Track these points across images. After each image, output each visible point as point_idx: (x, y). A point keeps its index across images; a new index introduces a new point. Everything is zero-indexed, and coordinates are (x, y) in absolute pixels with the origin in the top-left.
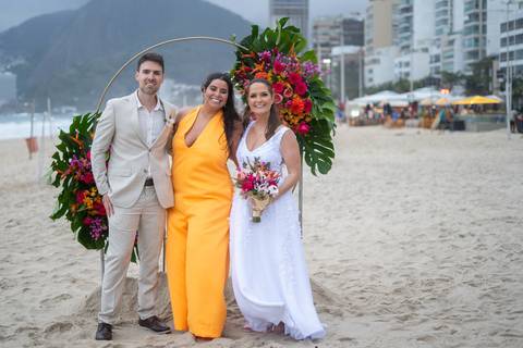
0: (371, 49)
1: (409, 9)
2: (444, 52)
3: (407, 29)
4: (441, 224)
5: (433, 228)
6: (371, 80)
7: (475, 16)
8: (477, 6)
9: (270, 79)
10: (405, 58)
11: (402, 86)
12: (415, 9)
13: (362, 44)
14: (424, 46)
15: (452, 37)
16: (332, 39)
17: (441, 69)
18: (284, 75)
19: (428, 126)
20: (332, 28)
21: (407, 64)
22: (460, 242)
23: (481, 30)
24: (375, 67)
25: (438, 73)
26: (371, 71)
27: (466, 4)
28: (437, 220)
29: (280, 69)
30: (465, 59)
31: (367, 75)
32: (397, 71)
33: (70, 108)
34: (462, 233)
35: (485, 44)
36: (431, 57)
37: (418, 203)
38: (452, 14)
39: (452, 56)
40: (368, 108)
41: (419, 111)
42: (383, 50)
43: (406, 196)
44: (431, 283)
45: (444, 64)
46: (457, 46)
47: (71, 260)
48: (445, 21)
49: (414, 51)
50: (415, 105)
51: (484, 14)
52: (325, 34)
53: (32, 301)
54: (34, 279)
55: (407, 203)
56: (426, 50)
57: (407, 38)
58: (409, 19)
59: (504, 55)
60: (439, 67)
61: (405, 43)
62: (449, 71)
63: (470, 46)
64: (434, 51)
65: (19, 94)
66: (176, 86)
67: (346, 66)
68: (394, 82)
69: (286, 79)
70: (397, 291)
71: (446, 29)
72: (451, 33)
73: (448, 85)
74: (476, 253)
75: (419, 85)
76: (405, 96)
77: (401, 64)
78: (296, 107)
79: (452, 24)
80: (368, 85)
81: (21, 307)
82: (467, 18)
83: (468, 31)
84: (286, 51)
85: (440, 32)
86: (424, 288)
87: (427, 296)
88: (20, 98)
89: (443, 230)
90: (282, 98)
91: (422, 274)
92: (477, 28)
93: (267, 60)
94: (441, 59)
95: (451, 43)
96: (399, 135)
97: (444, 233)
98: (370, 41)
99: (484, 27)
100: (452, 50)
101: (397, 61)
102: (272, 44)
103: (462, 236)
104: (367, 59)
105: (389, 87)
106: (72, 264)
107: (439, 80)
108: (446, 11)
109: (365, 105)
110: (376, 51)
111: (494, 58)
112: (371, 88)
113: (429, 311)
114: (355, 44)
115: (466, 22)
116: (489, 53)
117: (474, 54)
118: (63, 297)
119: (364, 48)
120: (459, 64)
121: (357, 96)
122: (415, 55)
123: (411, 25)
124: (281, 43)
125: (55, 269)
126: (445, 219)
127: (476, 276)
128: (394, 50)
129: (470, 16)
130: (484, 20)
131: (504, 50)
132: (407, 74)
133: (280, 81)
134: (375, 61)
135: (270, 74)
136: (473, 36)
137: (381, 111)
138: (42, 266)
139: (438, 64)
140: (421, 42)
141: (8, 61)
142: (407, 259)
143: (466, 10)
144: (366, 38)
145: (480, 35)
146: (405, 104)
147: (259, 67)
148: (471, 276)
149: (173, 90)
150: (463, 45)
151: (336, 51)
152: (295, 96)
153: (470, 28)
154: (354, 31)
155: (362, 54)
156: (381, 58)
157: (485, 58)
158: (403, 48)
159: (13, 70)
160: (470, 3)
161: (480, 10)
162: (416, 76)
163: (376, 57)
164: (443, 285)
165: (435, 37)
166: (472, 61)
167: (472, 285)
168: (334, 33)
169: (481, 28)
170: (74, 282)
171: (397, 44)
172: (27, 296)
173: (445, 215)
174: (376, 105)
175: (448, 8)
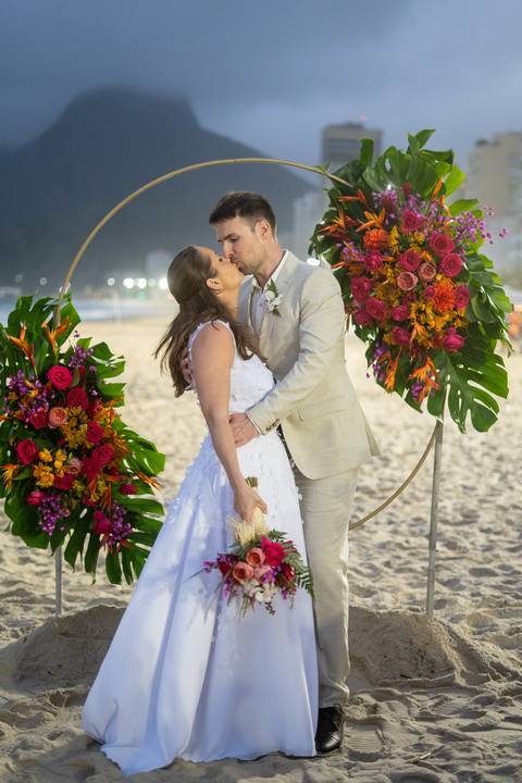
29: (412, 223)
32: (513, 256)
69: (424, 246)
78: (442, 298)
90: (415, 280)
93: (388, 205)
133: (415, 249)
135: (395, 233)
147: (373, 219)
152: (439, 278)
171: (514, 215)
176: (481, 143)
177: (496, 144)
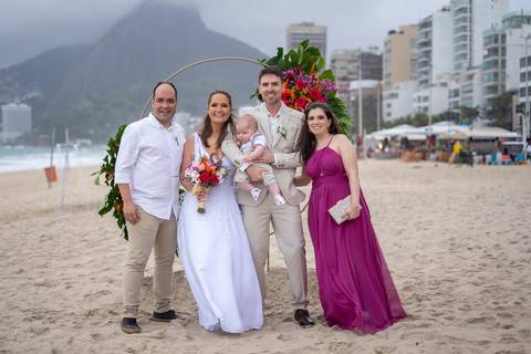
0: (389, 84)
1: (427, 44)
2: (464, 86)
3: (426, 64)
4: (451, 240)
5: (444, 242)
6: (389, 115)
7: (494, 51)
8: (496, 41)
9: (293, 95)
10: (424, 93)
11: (420, 120)
12: (434, 43)
13: (380, 78)
14: (443, 81)
15: (471, 72)
16: (350, 73)
17: (460, 104)
18: (305, 91)
19: (445, 160)
20: (350, 61)
21: (426, 99)
22: (467, 254)
23: (500, 65)
24: (394, 102)
25: (457, 108)
26: (389, 106)
27: (485, 38)
28: (448, 236)
29: (302, 86)
30: (484, 94)
31: (385, 110)
32: (416, 105)
33: (85, 141)
34: (471, 246)
35: (504, 80)
36: (450, 92)
37: (430, 222)
38: (471, 49)
39: (471, 91)
40: (386, 142)
41: (438, 144)
42: (402, 85)
43: (420, 218)
44: (439, 283)
45: (463, 99)
46: (476, 80)
47: (105, 267)
48: (464, 55)
49: (432, 85)
50: (433, 138)
51: (504, 49)
52: (342, 68)
53: (74, 296)
54: (74, 280)
55: (420, 223)
56: (445, 85)
57: (426, 73)
58: (428, 54)
59: (523, 90)
60: (457, 102)
61: (424, 77)
62: (469, 106)
63: (489, 80)
64: (453, 86)
65: (34, 126)
66: (192, 120)
67: (364, 101)
68: (413, 116)
69: (307, 95)
70: (406, 289)
71: (465, 64)
72: (470, 68)
73: (468, 120)
74: (481, 261)
75: (438, 119)
76: (422, 130)
77: (419, 98)
79: (471, 59)
80: (386, 119)
81: (66, 299)
82: (486, 53)
83: (487, 65)
84: (307, 70)
85: (459, 66)
86: (431, 287)
87: (434, 292)
88: (35, 130)
89: (453, 244)
91: (430, 277)
92: (496, 62)
93: (290, 77)
94: (461, 94)
95: (471, 77)
96: (416, 167)
97: (453, 247)
98: (389, 75)
99: (504, 62)
100: (471, 85)
101: (415, 95)
102: (295, 64)
103: (470, 249)
104: (385, 94)
105: (408, 121)
106: (107, 269)
107: (458, 114)
108: (465, 46)
109: (382, 138)
110: (394, 85)
111: (513, 93)
112: (389, 123)
113: (434, 302)
114: (373, 78)
115: (485, 57)
116: (509, 87)
117: (493, 89)
118: (103, 293)
119: (383, 82)
120: (478, 99)
121: (376, 130)
122: (433, 89)
123: (431, 60)
124: (303, 63)
125: (92, 273)
126: (454, 235)
127: (480, 278)
128: (413, 84)
129: (489, 50)
130: (504, 54)
131: (523, 85)
132: (426, 109)
133: (302, 97)
134: (394, 96)
135: (293, 90)
136: (493, 70)
137: (399, 144)
138: (80, 271)
139: (456, 99)
140: (440, 77)
141: (24, 93)
142: (417, 266)
143: (486, 44)
144: (384, 73)
145: (499, 70)
146: (423, 137)
148: (475, 278)
149: (189, 123)
150: (482, 79)
151: (354, 85)
153: (488, 63)
154: (372, 65)
155: (380, 88)
156: (399, 92)
157: (505, 94)
158: (422, 82)
159: (28, 102)
160: (489, 37)
161: (499, 45)
162: (435, 110)
163: (394, 91)
164: (449, 284)
165: (454, 72)
166: (491, 96)
167: (476, 284)
168: (351, 67)
169: (500, 62)
170: (111, 282)
171: (416, 78)
172: (70, 292)
173: (455, 232)
174: (394, 138)
175: (468, 42)
176: (392, 32)
177: (402, 33)
